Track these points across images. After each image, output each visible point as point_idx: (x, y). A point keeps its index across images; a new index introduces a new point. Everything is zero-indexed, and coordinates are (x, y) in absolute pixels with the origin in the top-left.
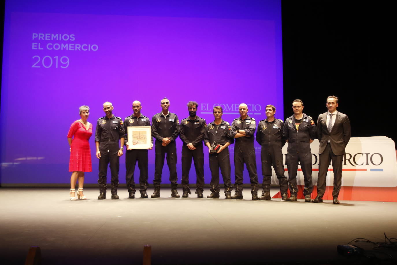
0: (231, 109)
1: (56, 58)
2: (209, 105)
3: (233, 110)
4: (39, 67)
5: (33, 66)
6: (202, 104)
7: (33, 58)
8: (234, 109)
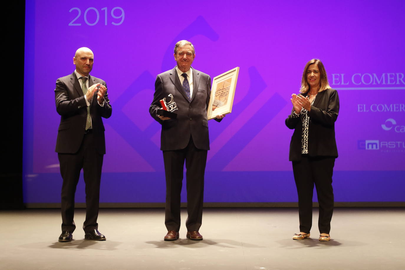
0: (382, 82)
1: (104, 10)
2: (344, 76)
3: (384, 83)
4: (80, 25)
5: (71, 24)
6: (333, 75)
7: (70, 11)
8: (386, 81)
